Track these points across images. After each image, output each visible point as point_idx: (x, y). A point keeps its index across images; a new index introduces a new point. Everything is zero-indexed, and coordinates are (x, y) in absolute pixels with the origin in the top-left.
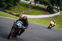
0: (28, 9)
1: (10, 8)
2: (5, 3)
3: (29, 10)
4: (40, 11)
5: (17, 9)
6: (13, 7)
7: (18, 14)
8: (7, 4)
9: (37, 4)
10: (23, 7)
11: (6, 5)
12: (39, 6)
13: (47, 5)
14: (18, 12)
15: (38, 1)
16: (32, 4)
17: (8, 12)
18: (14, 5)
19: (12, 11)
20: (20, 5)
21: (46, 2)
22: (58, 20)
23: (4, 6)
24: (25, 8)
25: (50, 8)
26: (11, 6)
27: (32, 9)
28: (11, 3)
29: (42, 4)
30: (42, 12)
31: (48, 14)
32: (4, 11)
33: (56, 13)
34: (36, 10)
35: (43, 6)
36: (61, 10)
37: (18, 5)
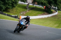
0: (26, 10)
1: (9, 10)
2: (3, 5)
3: (28, 12)
4: (38, 12)
5: (16, 10)
6: (11, 9)
7: (16, 16)
8: (5, 6)
9: (35, 5)
10: (21, 9)
11: (4, 8)
12: (37, 7)
13: (44, 6)
14: (16, 14)
15: (36, 2)
16: (30, 6)
17: (6, 14)
18: (12, 7)
19: (11, 13)
20: (18, 7)
21: (44, 3)
22: (57, 19)
23: (2, 9)
24: (23, 9)
25: (48, 9)
26: (9, 8)
27: (30, 10)
28: (9, 5)
29: (39, 5)
30: (40, 12)
31: (46, 14)
32: (2, 14)
33: (54, 13)
34: (35, 11)
35: (41, 6)
36: (59, 10)
37: (16, 7)
